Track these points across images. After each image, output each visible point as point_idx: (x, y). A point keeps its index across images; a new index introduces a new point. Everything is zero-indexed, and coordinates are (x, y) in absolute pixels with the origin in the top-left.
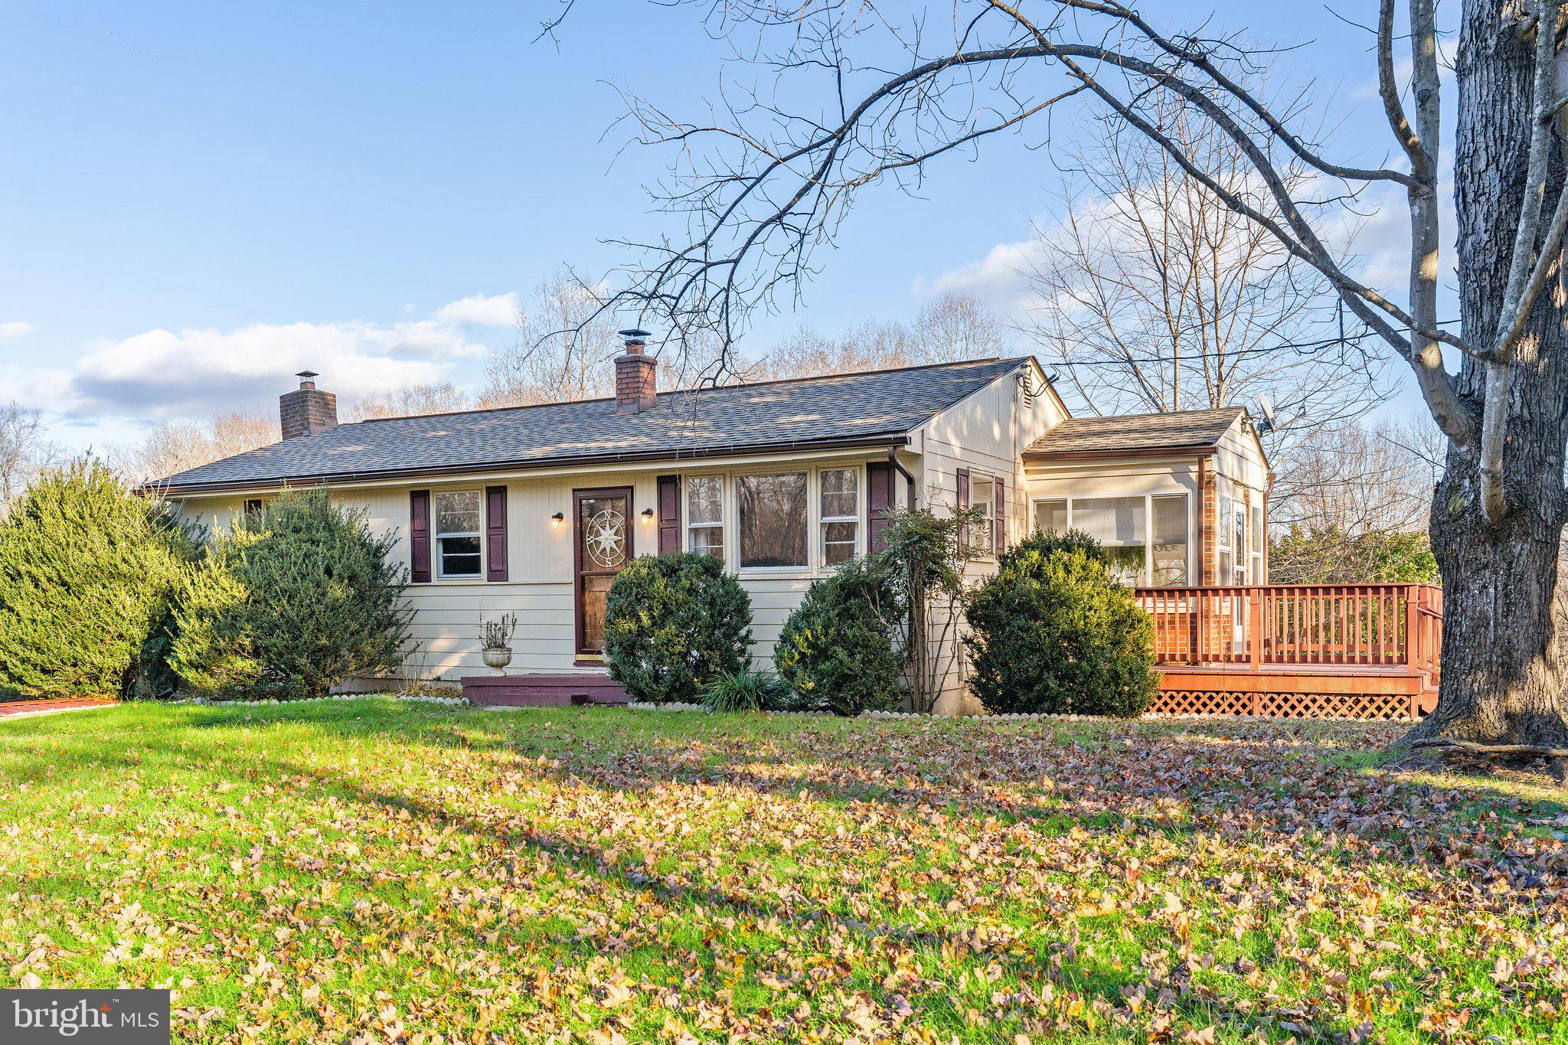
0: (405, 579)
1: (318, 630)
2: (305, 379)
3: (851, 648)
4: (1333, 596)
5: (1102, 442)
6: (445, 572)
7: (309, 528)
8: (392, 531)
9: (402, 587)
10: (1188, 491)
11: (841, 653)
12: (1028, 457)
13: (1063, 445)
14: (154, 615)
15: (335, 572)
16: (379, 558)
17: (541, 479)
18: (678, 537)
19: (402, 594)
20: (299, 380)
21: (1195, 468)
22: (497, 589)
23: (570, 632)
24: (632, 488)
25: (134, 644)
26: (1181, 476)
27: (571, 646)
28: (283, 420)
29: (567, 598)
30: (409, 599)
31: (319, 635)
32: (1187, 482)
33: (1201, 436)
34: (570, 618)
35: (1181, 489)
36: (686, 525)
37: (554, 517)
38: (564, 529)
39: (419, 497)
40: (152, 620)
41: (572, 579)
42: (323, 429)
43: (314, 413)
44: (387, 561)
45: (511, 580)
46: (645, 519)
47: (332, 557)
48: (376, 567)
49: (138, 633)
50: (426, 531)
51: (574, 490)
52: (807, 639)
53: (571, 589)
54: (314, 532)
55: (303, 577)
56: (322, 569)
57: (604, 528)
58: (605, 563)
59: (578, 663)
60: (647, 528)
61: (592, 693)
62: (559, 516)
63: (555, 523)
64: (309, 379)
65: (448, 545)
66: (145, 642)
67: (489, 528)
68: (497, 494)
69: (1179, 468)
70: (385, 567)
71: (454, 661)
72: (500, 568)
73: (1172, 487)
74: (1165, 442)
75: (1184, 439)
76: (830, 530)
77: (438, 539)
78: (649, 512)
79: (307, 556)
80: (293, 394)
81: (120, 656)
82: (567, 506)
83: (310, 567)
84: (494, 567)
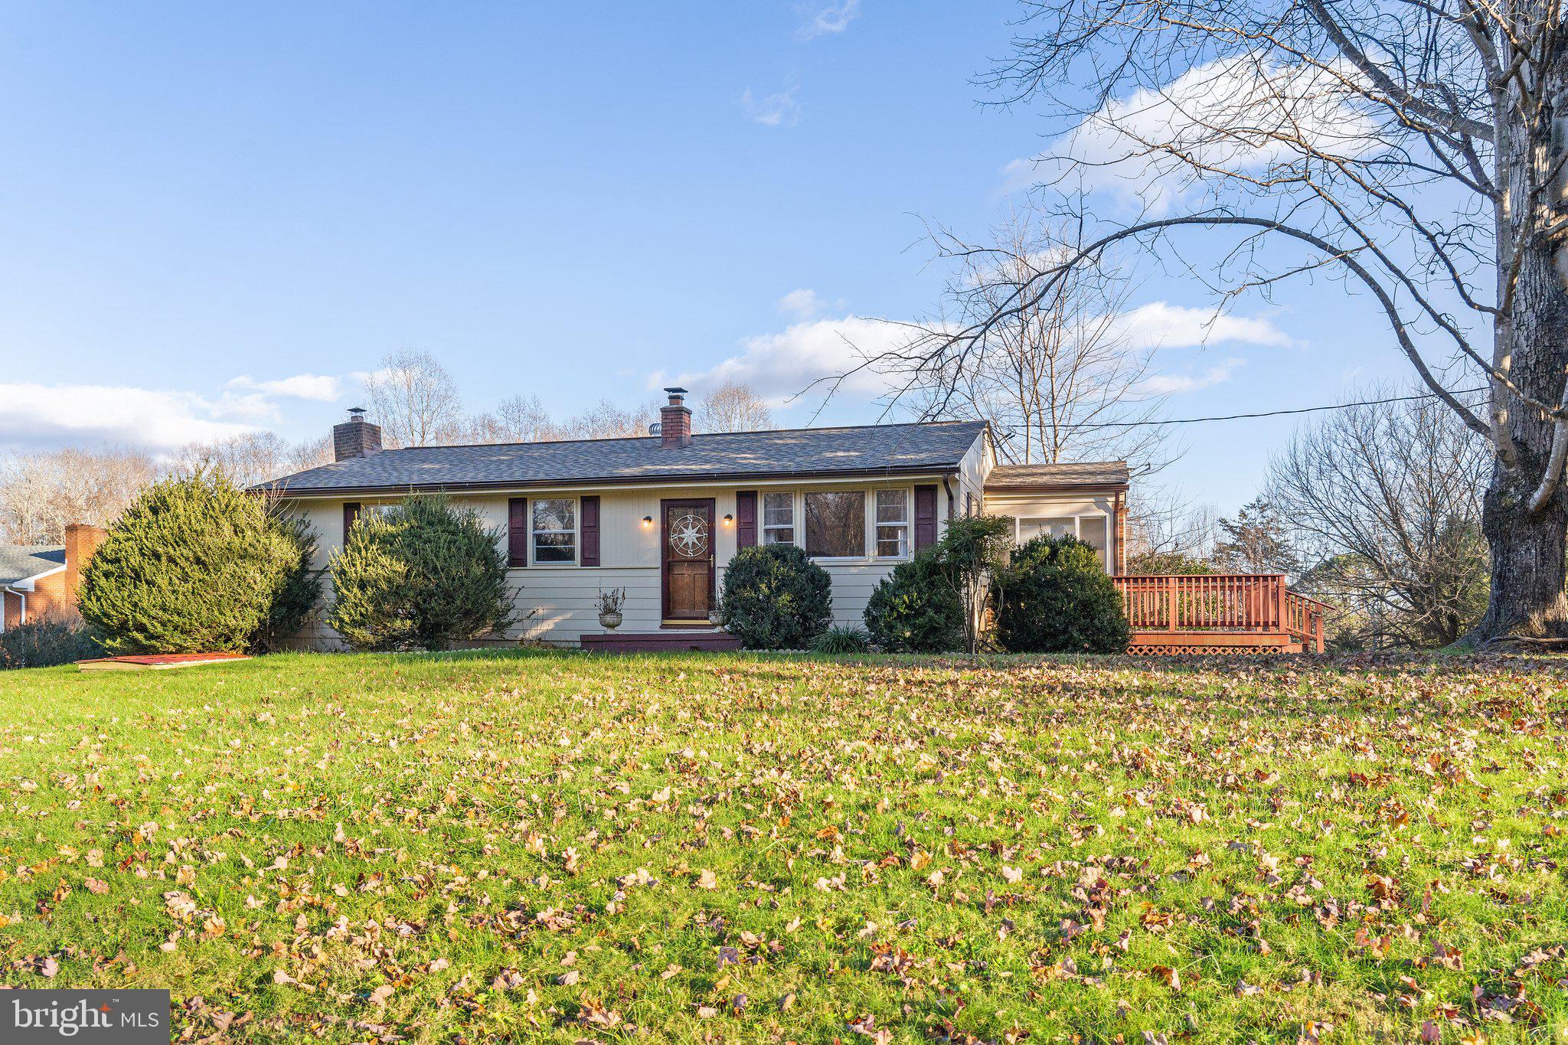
0: (507, 563)
2: (354, 414)
3: (938, 609)
4: (1185, 584)
5: (1041, 480)
6: (538, 559)
7: (441, 522)
9: (506, 570)
10: (1107, 514)
11: (931, 612)
12: (987, 489)
13: (1005, 482)
14: (277, 589)
15: (475, 555)
16: (490, 547)
17: (633, 491)
18: (754, 536)
19: (506, 575)
20: (350, 415)
21: (1113, 499)
22: (591, 573)
23: (657, 604)
24: (714, 499)
25: (261, 611)
26: (1101, 505)
27: (658, 614)
28: (336, 444)
29: (655, 579)
30: (510, 578)
32: (1106, 509)
33: (1113, 479)
34: (657, 593)
35: (1101, 513)
36: (761, 527)
37: (644, 519)
38: (651, 527)
39: (518, 502)
40: (274, 593)
41: (659, 564)
42: (374, 452)
43: (366, 441)
44: (494, 550)
45: (603, 565)
46: (727, 522)
47: (467, 544)
49: (267, 603)
50: (523, 529)
51: (662, 500)
52: (904, 602)
53: (659, 573)
55: (451, 558)
56: (464, 552)
57: (687, 528)
58: (687, 553)
59: (663, 627)
60: (727, 527)
61: (702, 644)
62: (649, 519)
63: (646, 524)
64: (358, 414)
66: (271, 609)
67: (583, 526)
68: (591, 503)
69: (1101, 499)
70: (498, 553)
71: (547, 626)
72: (592, 557)
73: (1093, 510)
74: (1088, 481)
75: (1100, 479)
76: (881, 532)
77: (533, 535)
78: (729, 517)
79: (449, 542)
80: (347, 425)
81: (250, 621)
82: (656, 511)
83: (455, 551)
84: (587, 555)
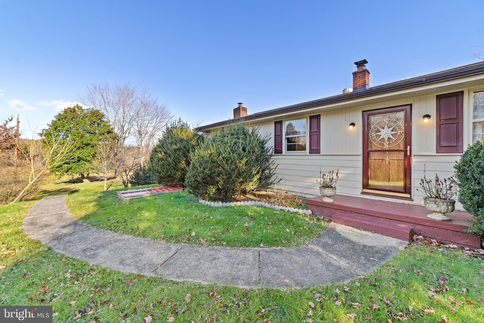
0: (272, 152)
1: (239, 175)
6: (288, 150)
7: (237, 134)
8: (268, 135)
9: (271, 155)
15: (247, 150)
16: (264, 145)
18: (459, 129)
19: (271, 158)
20: (238, 105)
22: (314, 157)
23: (359, 178)
24: (411, 105)
27: (360, 186)
29: (358, 162)
30: (273, 160)
31: (239, 177)
34: (359, 171)
36: (469, 121)
37: (350, 125)
38: (355, 129)
39: (278, 123)
41: (361, 153)
43: (242, 112)
44: (266, 146)
45: (322, 153)
46: (425, 120)
47: (246, 144)
48: (263, 148)
50: (281, 135)
51: (363, 112)
53: (361, 158)
54: (239, 135)
55: (233, 152)
56: (241, 148)
58: (383, 145)
59: (363, 193)
60: (425, 124)
62: (353, 124)
63: (351, 127)
64: (241, 105)
65: (289, 140)
67: (311, 132)
68: (315, 119)
70: (266, 148)
72: (316, 148)
77: (286, 138)
78: (427, 116)
79: (235, 143)
82: (358, 118)
83: (236, 148)
84: (313, 148)
